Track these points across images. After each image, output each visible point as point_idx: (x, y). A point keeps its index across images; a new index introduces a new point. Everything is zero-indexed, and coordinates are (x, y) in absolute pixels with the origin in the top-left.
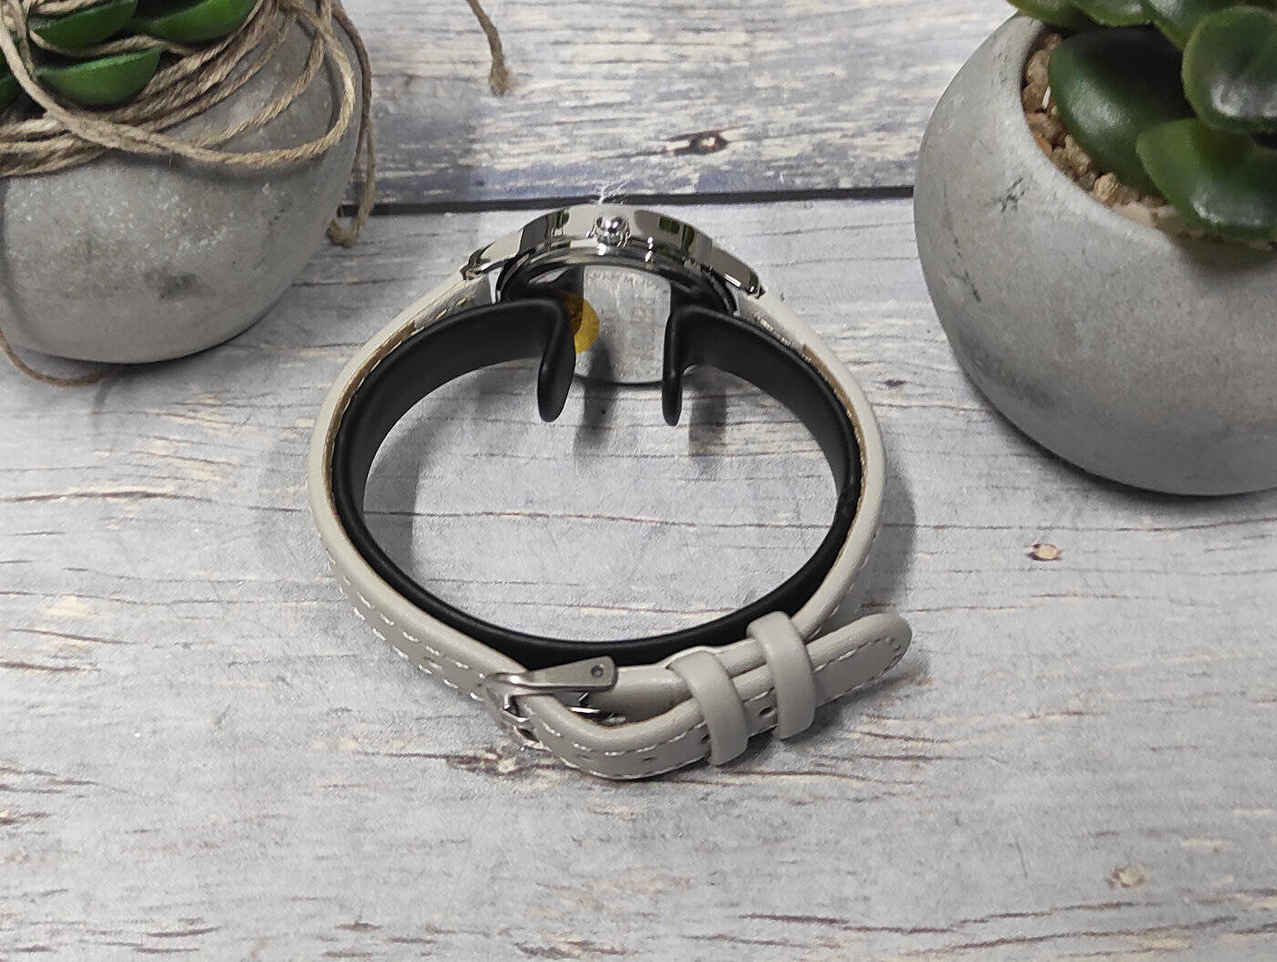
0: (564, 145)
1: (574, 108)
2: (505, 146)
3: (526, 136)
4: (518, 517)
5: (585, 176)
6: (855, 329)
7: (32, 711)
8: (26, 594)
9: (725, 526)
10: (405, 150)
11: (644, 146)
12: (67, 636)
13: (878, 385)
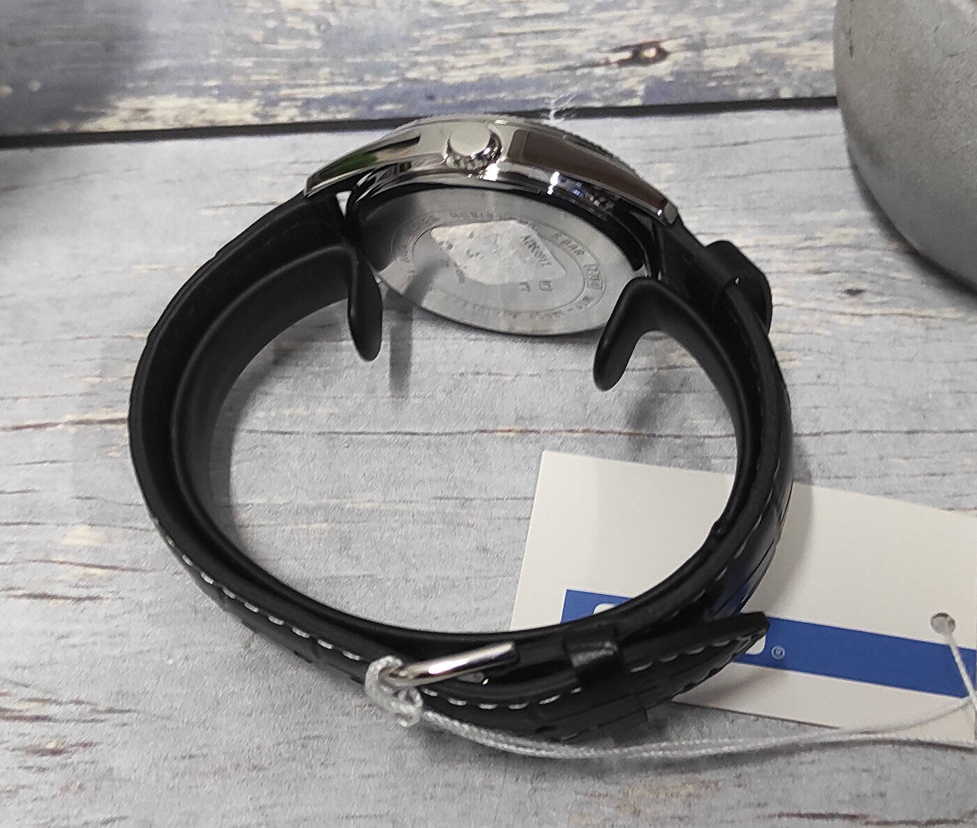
0: (510, 57)
1: (515, 18)
2: (450, 59)
3: (470, 48)
4: (511, 434)
5: (533, 89)
6: (811, 239)
7: (62, 641)
8: (38, 524)
9: (709, 437)
10: (353, 64)
11: (588, 57)
12: (87, 566)
13: (838, 294)
